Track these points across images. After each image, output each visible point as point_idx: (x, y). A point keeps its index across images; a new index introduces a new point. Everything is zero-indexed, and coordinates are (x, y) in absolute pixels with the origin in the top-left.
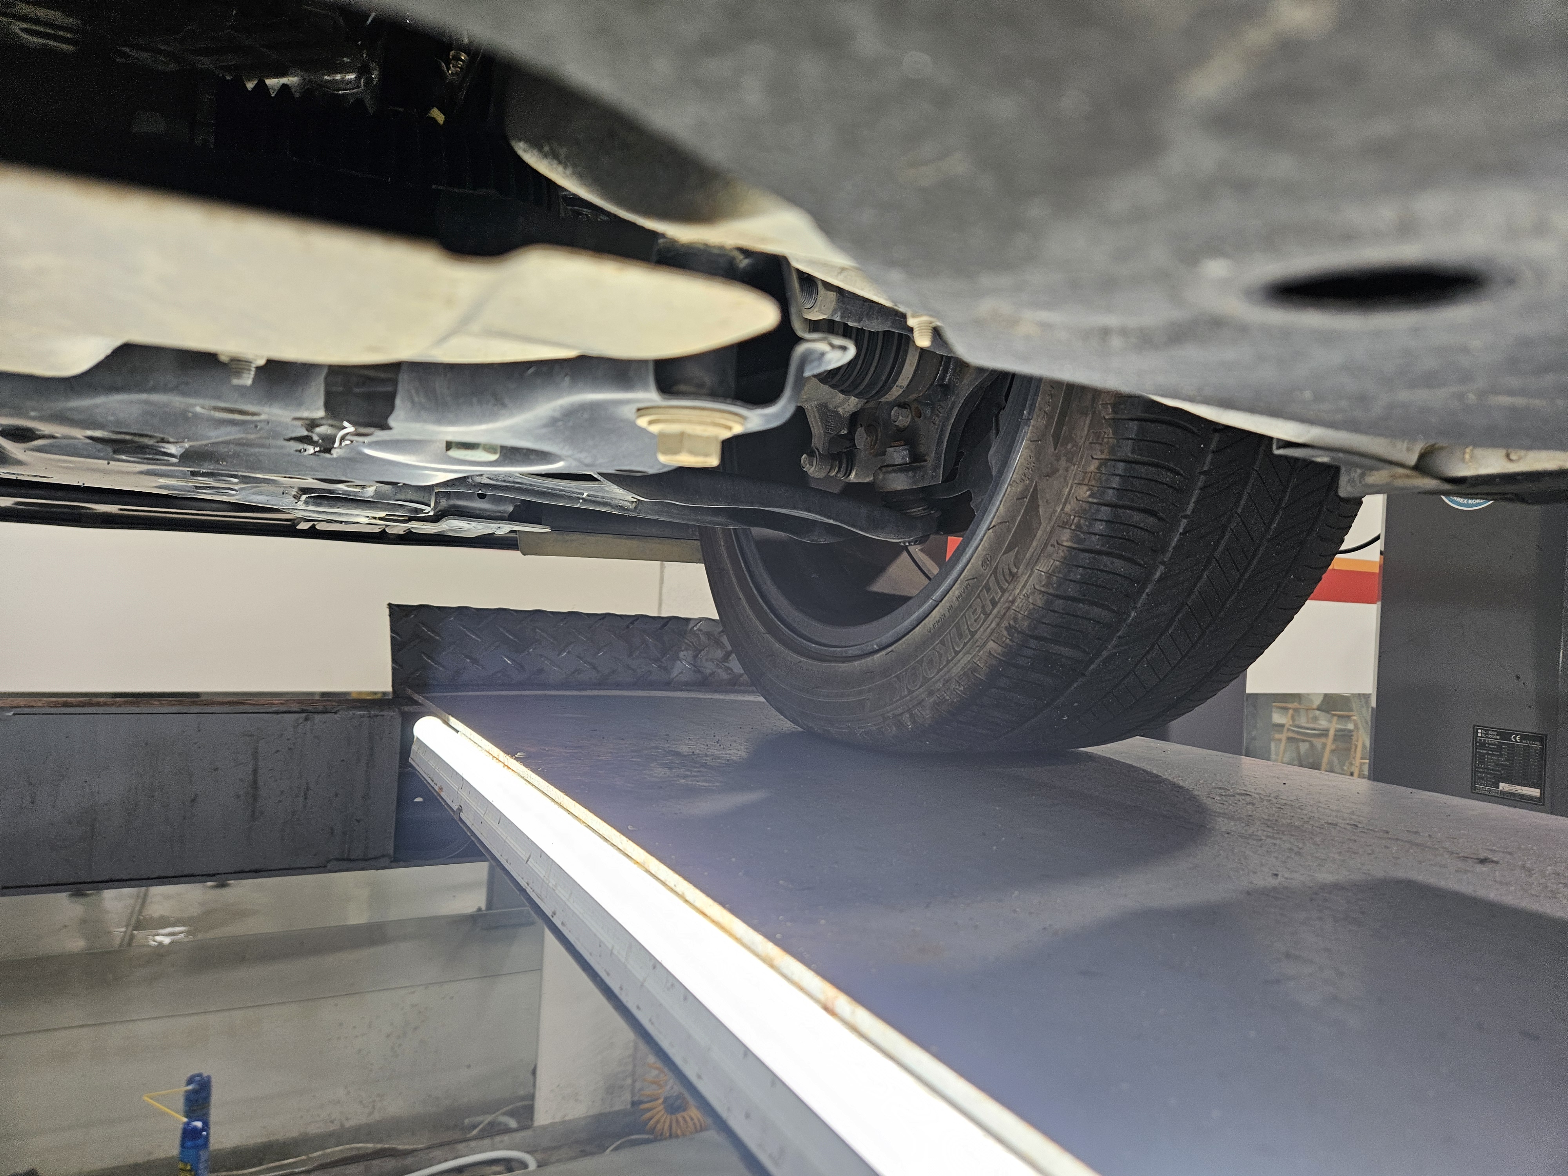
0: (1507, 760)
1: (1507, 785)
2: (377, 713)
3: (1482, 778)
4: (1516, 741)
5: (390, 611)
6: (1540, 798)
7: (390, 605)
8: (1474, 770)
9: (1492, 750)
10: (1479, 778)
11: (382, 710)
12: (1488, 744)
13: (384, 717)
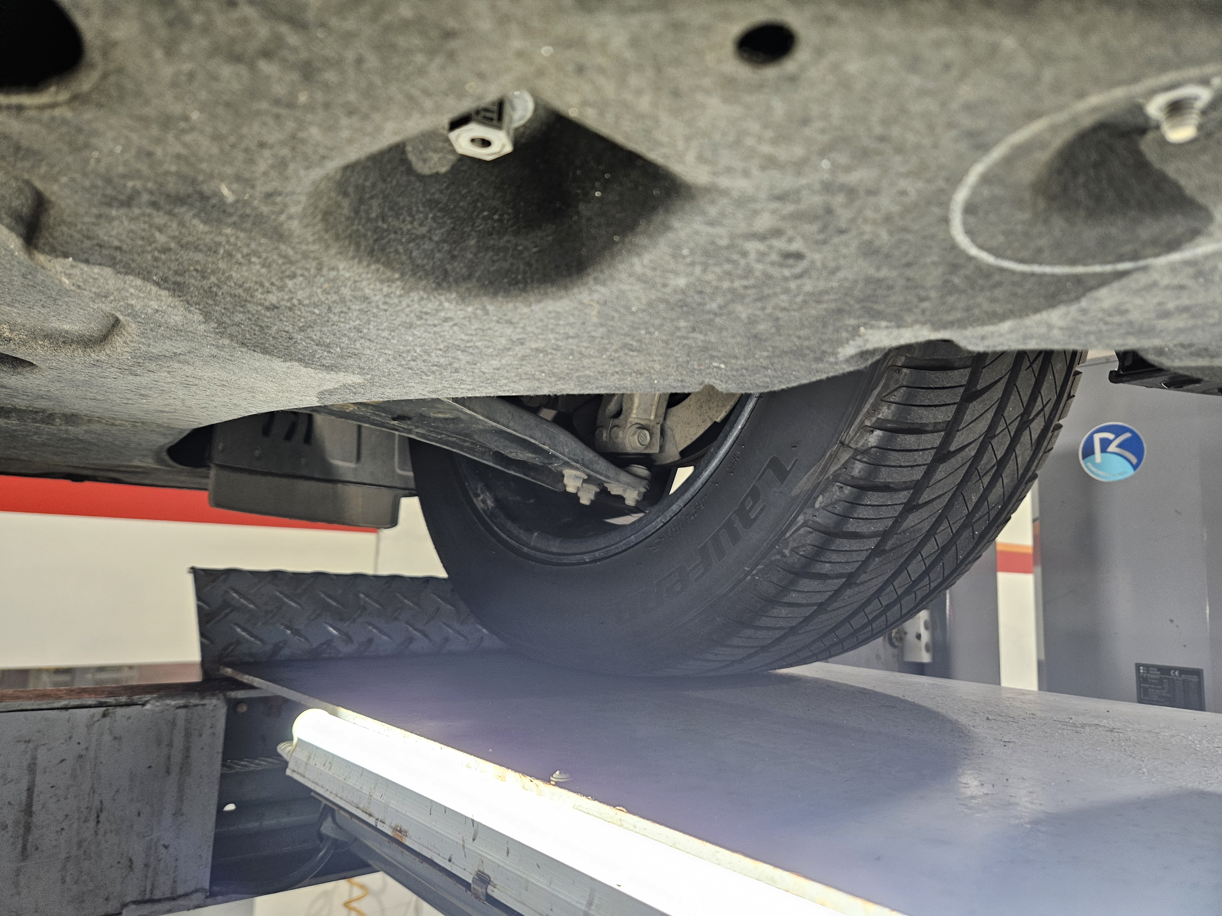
0: (1168, 692)
2: (197, 701)
4: (1175, 676)
5: (194, 576)
7: (194, 569)
9: (1154, 684)
11: (203, 698)
13: (206, 707)
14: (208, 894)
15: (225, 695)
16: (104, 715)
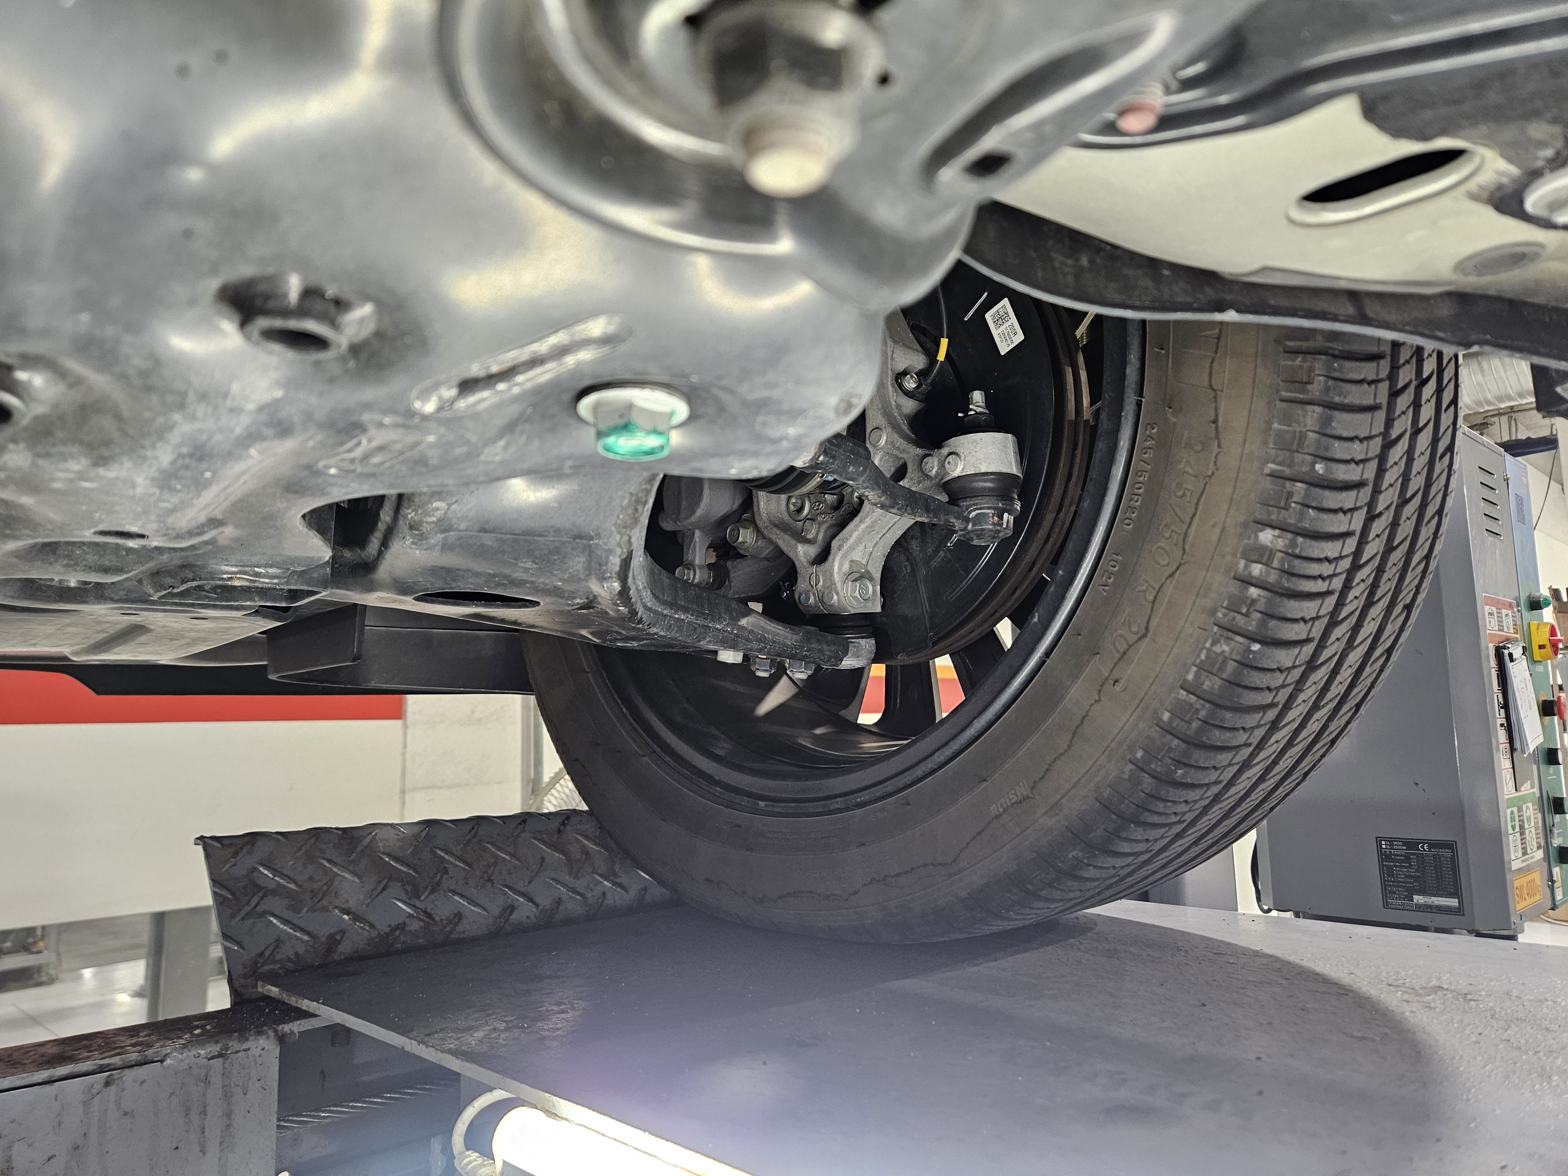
0: (1417, 871)
1: (1421, 897)
2: (237, 1046)
3: (1394, 893)
4: (1425, 850)
5: (205, 849)
6: (1459, 908)
7: (201, 840)
8: (1384, 885)
9: (1400, 861)
10: (1391, 892)
12: (1395, 855)
13: (249, 1052)
15: (276, 1031)
16: (107, 1084)
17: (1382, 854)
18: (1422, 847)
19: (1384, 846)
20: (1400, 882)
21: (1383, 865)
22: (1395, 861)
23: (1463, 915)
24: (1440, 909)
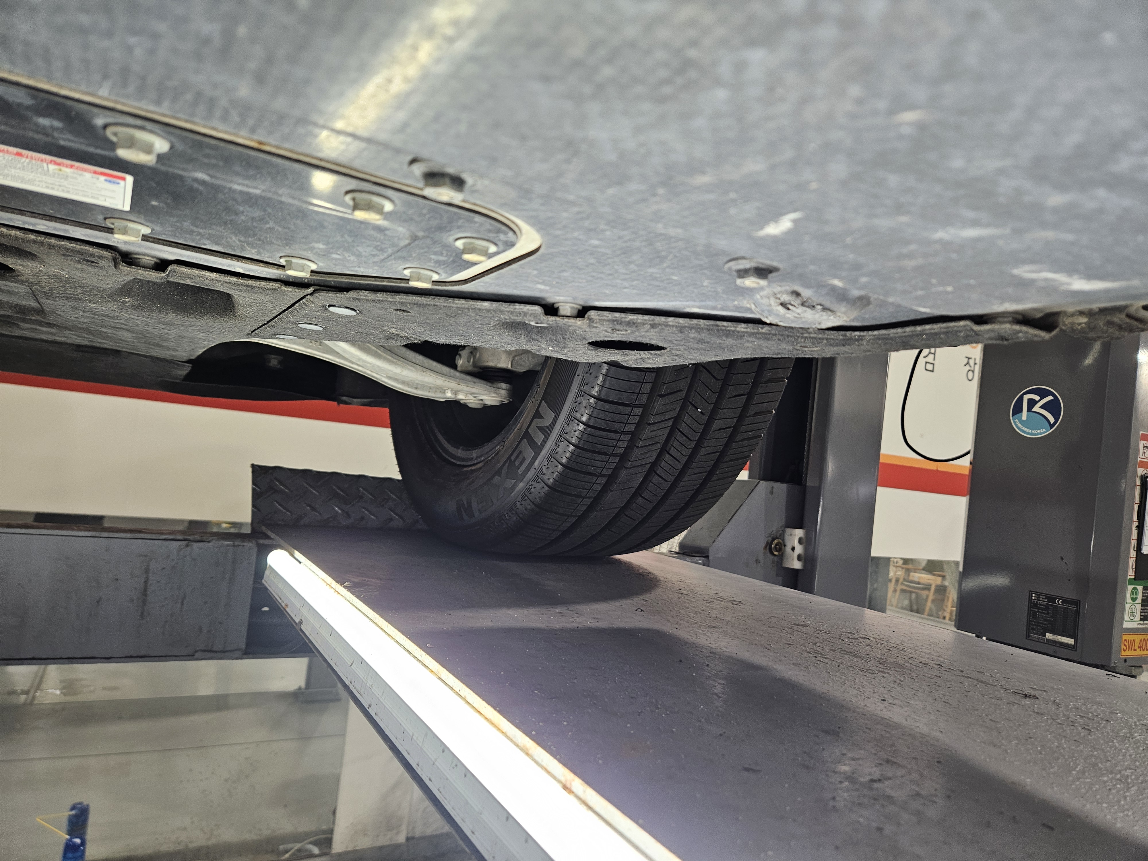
0: (1051, 617)
1: (1051, 635)
2: (239, 543)
3: (1034, 629)
4: (1059, 604)
5: (252, 469)
6: (1073, 646)
7: (253, 465)
8: (1029, 623)
9: (1042, 609)
10: (1032, 629)
11: (243, 542)
12: (1039, 604)
13: (245, 547)
14: (243, 653)
16: (187, 546)
17: (1031, 603)
18: (1058, 601)
19: (1033, 598)
20: (1039, 623)
21: (1031, 610)
22: (1039, 608)
23: (1076, 651)
24: (1061, 644)
